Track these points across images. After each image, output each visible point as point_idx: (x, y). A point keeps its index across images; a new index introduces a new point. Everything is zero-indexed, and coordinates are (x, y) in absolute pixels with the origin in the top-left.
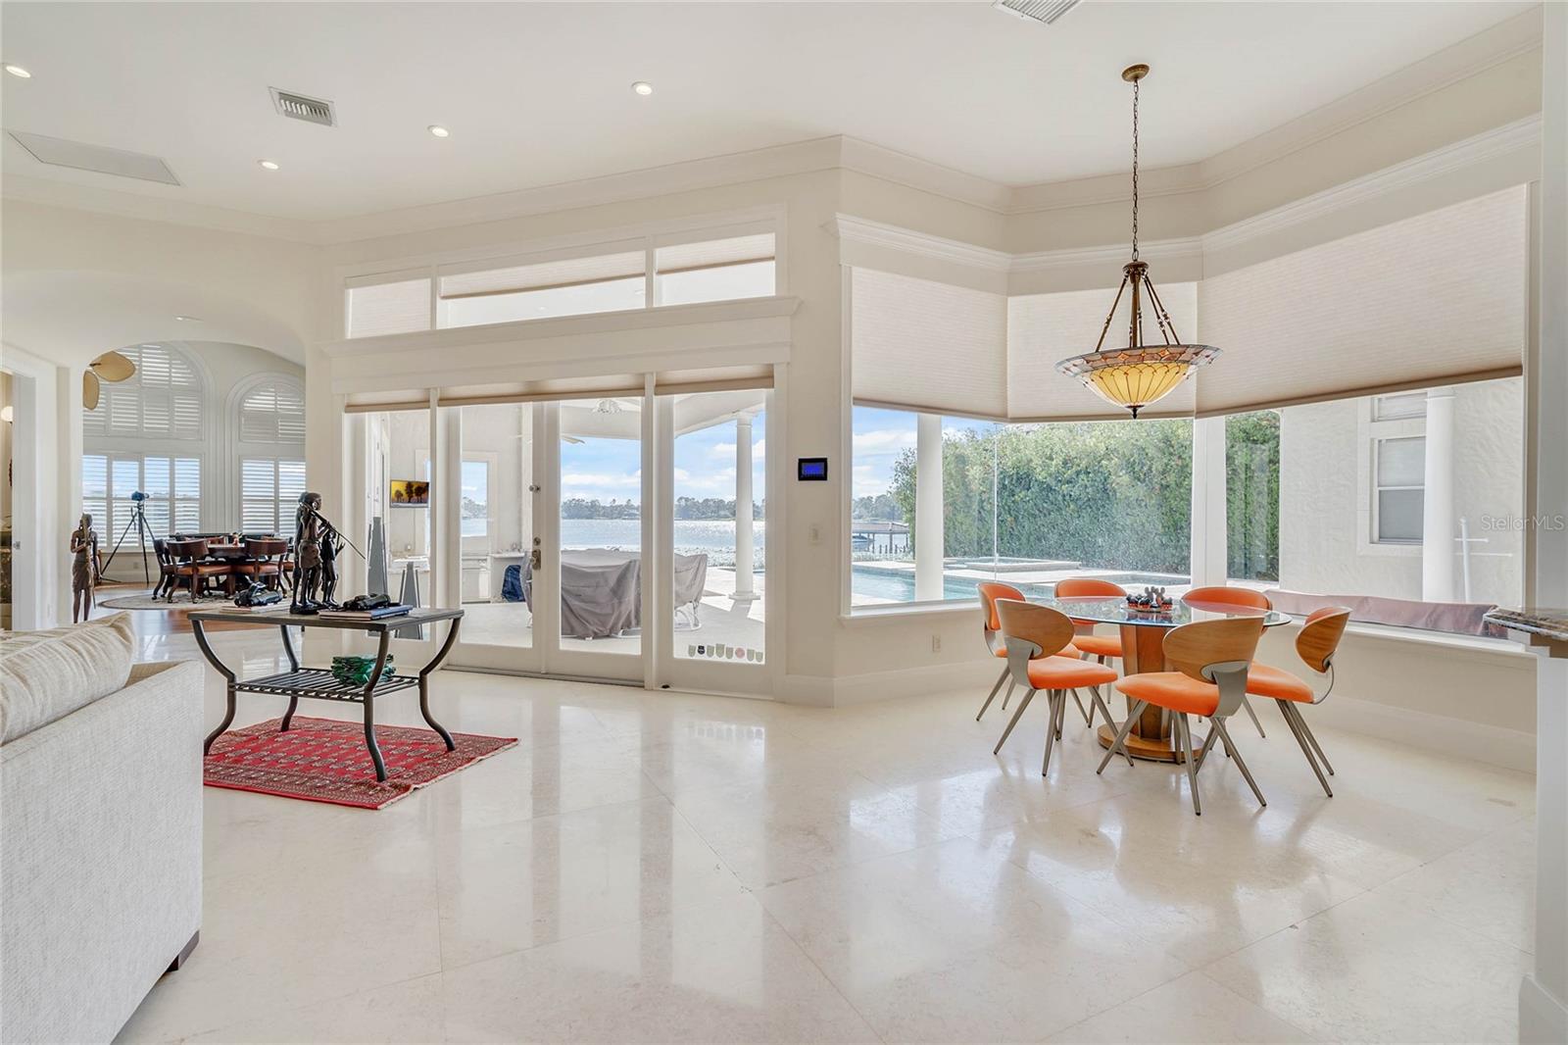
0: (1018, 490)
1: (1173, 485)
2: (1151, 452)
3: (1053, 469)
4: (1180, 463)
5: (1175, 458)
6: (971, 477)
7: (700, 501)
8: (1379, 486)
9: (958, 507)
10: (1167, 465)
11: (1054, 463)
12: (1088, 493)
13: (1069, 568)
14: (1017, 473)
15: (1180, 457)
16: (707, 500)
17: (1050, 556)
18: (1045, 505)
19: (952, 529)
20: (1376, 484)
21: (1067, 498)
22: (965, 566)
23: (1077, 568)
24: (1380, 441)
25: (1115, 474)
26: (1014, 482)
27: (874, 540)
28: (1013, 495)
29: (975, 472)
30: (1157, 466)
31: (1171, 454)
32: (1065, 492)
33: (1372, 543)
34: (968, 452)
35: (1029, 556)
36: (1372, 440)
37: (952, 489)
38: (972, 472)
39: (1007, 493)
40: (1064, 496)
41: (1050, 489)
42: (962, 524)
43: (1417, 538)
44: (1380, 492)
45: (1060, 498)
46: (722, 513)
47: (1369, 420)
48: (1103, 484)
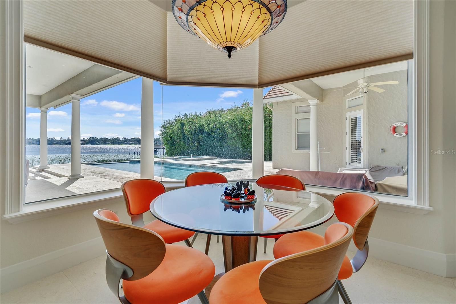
0: (200, 134)
1: (243, 133)
2: (237, 123)
3: (210, 128)
4: (245, 126)
5: (244, 125)
6: (185, 130)
7: (99, 139)
8: (297, 133)
9: (181, 140)
10: (241, 127)
11: (210, 126)
12: (220, 135)
13: (214, 159)
14: (200, 129)
15: (245, 125)
16: (101, 138)
17: (209, 155)
18: (208, 139)
19: (179, 147)
20: (297, 132)
21: (214, 137)
22: (181, 159)
23: (217, 159)
24: (298, 119)
25: (228, 129)
26: (198, 132)
27: (158, 151)
28: (198, 136)
29: (186, 129)
30: (239, 127)
31: (243, 124)
32: (213, 135)
33: (296, 149)
34: (185, 122)
35: (202, 156)
36: (296, 119)
37: (179, 134)
38: (185, 129)
39: (196, 135)
40: (213, 136)
41: (209, 134)
42: (182, 145)
43: (308, 148)
44: (298, 134)
45: (212, 137)
46: (107, 142)
47: (295, 113)
48: (224, 133)
